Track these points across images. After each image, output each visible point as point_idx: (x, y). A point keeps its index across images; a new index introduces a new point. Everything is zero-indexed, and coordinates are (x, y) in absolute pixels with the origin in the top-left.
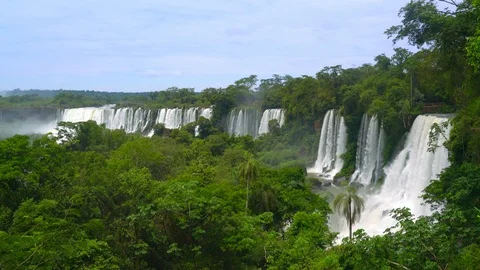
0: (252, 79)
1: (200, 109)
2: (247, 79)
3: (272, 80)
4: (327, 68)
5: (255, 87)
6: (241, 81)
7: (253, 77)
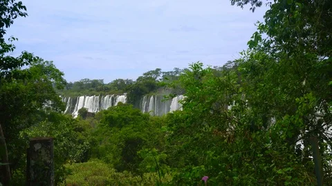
0: (157, 72)
1: (115, 96)
2: (153, 72)
3: (171, 72)
4: (230, 62)
5: (159, 78)
6: (148, 73)
7: (158, 70)
